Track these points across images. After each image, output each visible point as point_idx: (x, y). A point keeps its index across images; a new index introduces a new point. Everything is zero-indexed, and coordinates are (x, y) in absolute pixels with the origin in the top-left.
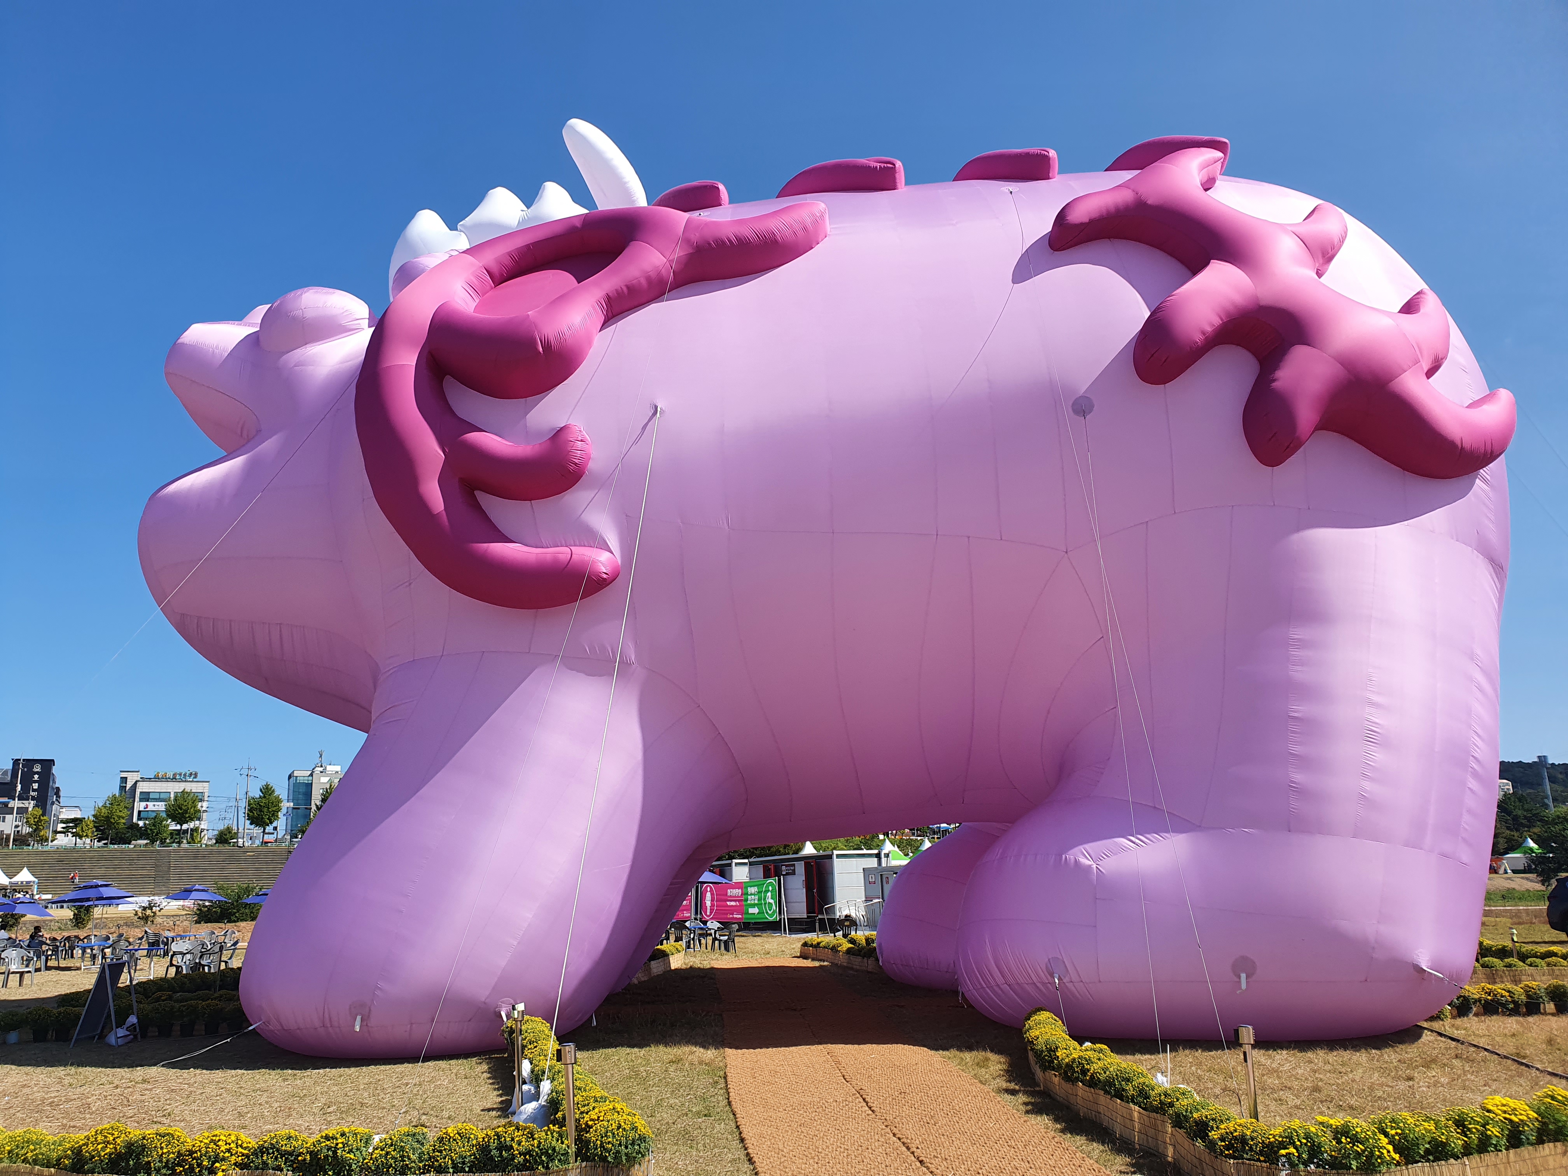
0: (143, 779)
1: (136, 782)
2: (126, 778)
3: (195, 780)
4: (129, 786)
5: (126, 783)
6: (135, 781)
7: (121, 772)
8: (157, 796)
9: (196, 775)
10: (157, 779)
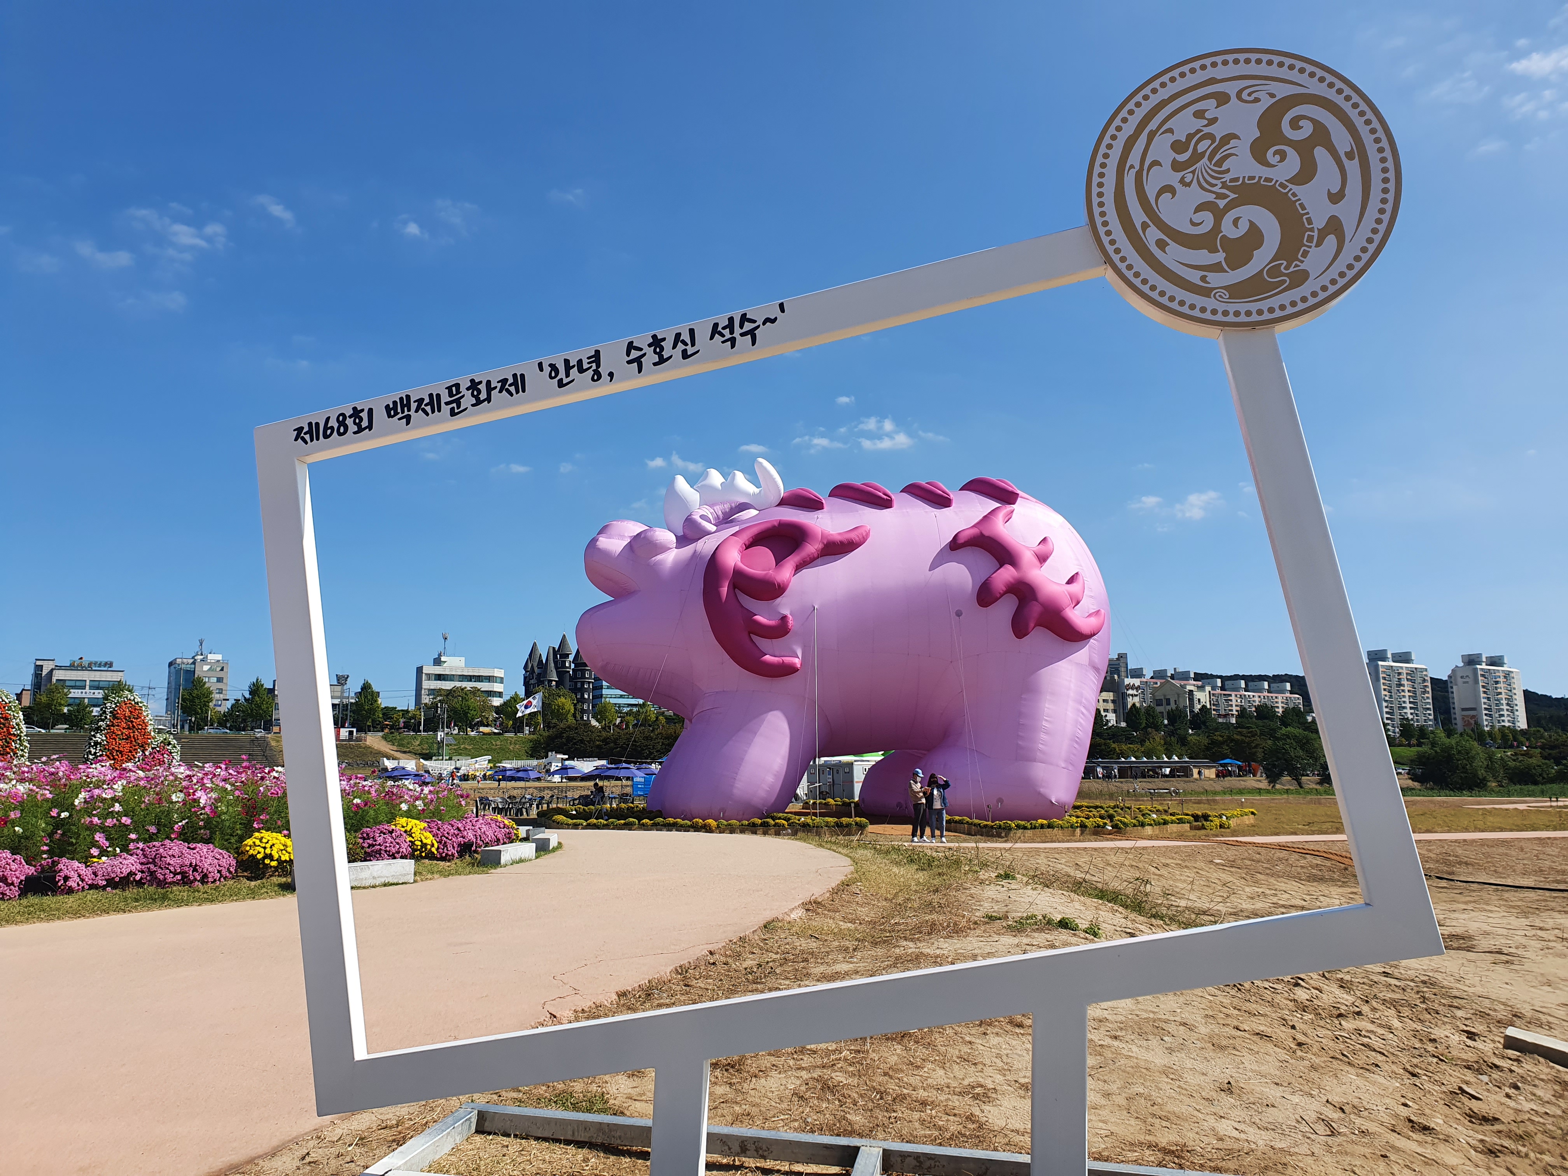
0: (60, 668)
1: (52, 670)
2: (42, 666)
3: (110, 669)
4: (44, 673)
5: (42, 671)
6: (50, 669)
7: (37, 660)
8: (73, 684)
9: (111, 665)
10: (72, 667)
